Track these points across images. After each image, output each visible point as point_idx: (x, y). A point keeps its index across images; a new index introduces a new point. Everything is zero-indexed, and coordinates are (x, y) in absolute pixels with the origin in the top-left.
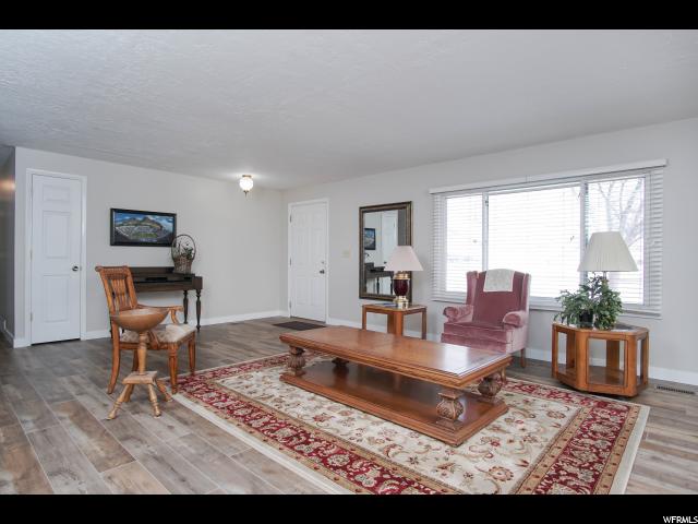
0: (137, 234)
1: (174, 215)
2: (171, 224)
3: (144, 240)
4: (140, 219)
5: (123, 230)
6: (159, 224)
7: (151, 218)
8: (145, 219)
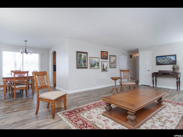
0: (163, 62)
1: (175, 55)
2: (174, 58)
3: (165, 63)
4: (164, 58)
5: (159, 61)
6: (170, 58)
7: (167, 57)
8: (165, 58)
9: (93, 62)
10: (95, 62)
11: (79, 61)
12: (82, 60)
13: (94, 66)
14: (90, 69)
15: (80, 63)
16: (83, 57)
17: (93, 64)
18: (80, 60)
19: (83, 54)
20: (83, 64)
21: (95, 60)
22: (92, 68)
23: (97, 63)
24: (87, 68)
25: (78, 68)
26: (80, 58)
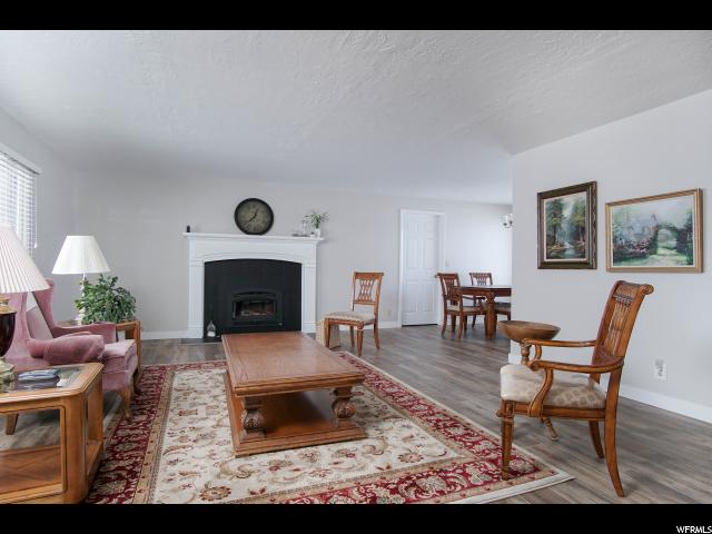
9: (638, 230)
10: (652, 225)
11: (551, 233)
12: (565, 226)
13: (643, 256)
14: (610, 270)
15: (554, 244)
16: (567, 213)
17: (633, 239)
18: (555, 227)
19: (569, 201)
20: (567, 245)
21: (654, 216)
22: (623, 265)
23: (673, 229)
24: (589, 265)
25: (543, 266)
26: (553, 221)
